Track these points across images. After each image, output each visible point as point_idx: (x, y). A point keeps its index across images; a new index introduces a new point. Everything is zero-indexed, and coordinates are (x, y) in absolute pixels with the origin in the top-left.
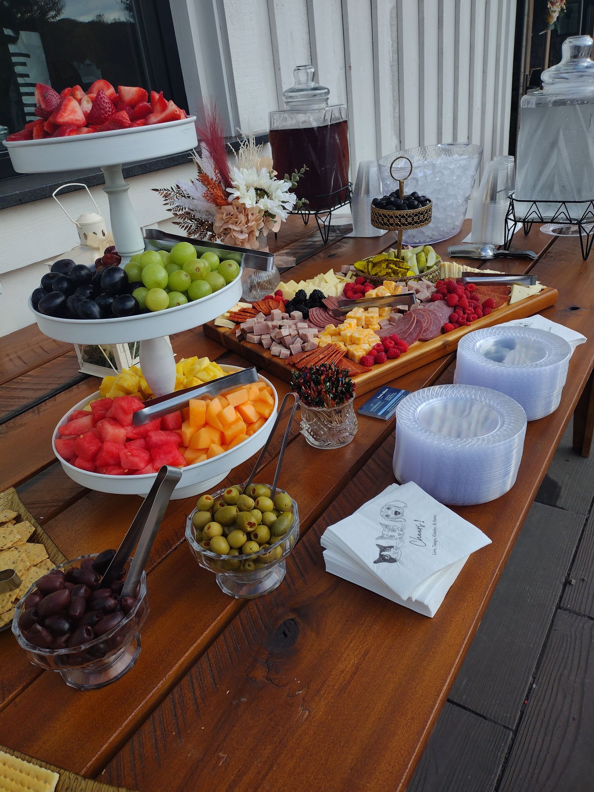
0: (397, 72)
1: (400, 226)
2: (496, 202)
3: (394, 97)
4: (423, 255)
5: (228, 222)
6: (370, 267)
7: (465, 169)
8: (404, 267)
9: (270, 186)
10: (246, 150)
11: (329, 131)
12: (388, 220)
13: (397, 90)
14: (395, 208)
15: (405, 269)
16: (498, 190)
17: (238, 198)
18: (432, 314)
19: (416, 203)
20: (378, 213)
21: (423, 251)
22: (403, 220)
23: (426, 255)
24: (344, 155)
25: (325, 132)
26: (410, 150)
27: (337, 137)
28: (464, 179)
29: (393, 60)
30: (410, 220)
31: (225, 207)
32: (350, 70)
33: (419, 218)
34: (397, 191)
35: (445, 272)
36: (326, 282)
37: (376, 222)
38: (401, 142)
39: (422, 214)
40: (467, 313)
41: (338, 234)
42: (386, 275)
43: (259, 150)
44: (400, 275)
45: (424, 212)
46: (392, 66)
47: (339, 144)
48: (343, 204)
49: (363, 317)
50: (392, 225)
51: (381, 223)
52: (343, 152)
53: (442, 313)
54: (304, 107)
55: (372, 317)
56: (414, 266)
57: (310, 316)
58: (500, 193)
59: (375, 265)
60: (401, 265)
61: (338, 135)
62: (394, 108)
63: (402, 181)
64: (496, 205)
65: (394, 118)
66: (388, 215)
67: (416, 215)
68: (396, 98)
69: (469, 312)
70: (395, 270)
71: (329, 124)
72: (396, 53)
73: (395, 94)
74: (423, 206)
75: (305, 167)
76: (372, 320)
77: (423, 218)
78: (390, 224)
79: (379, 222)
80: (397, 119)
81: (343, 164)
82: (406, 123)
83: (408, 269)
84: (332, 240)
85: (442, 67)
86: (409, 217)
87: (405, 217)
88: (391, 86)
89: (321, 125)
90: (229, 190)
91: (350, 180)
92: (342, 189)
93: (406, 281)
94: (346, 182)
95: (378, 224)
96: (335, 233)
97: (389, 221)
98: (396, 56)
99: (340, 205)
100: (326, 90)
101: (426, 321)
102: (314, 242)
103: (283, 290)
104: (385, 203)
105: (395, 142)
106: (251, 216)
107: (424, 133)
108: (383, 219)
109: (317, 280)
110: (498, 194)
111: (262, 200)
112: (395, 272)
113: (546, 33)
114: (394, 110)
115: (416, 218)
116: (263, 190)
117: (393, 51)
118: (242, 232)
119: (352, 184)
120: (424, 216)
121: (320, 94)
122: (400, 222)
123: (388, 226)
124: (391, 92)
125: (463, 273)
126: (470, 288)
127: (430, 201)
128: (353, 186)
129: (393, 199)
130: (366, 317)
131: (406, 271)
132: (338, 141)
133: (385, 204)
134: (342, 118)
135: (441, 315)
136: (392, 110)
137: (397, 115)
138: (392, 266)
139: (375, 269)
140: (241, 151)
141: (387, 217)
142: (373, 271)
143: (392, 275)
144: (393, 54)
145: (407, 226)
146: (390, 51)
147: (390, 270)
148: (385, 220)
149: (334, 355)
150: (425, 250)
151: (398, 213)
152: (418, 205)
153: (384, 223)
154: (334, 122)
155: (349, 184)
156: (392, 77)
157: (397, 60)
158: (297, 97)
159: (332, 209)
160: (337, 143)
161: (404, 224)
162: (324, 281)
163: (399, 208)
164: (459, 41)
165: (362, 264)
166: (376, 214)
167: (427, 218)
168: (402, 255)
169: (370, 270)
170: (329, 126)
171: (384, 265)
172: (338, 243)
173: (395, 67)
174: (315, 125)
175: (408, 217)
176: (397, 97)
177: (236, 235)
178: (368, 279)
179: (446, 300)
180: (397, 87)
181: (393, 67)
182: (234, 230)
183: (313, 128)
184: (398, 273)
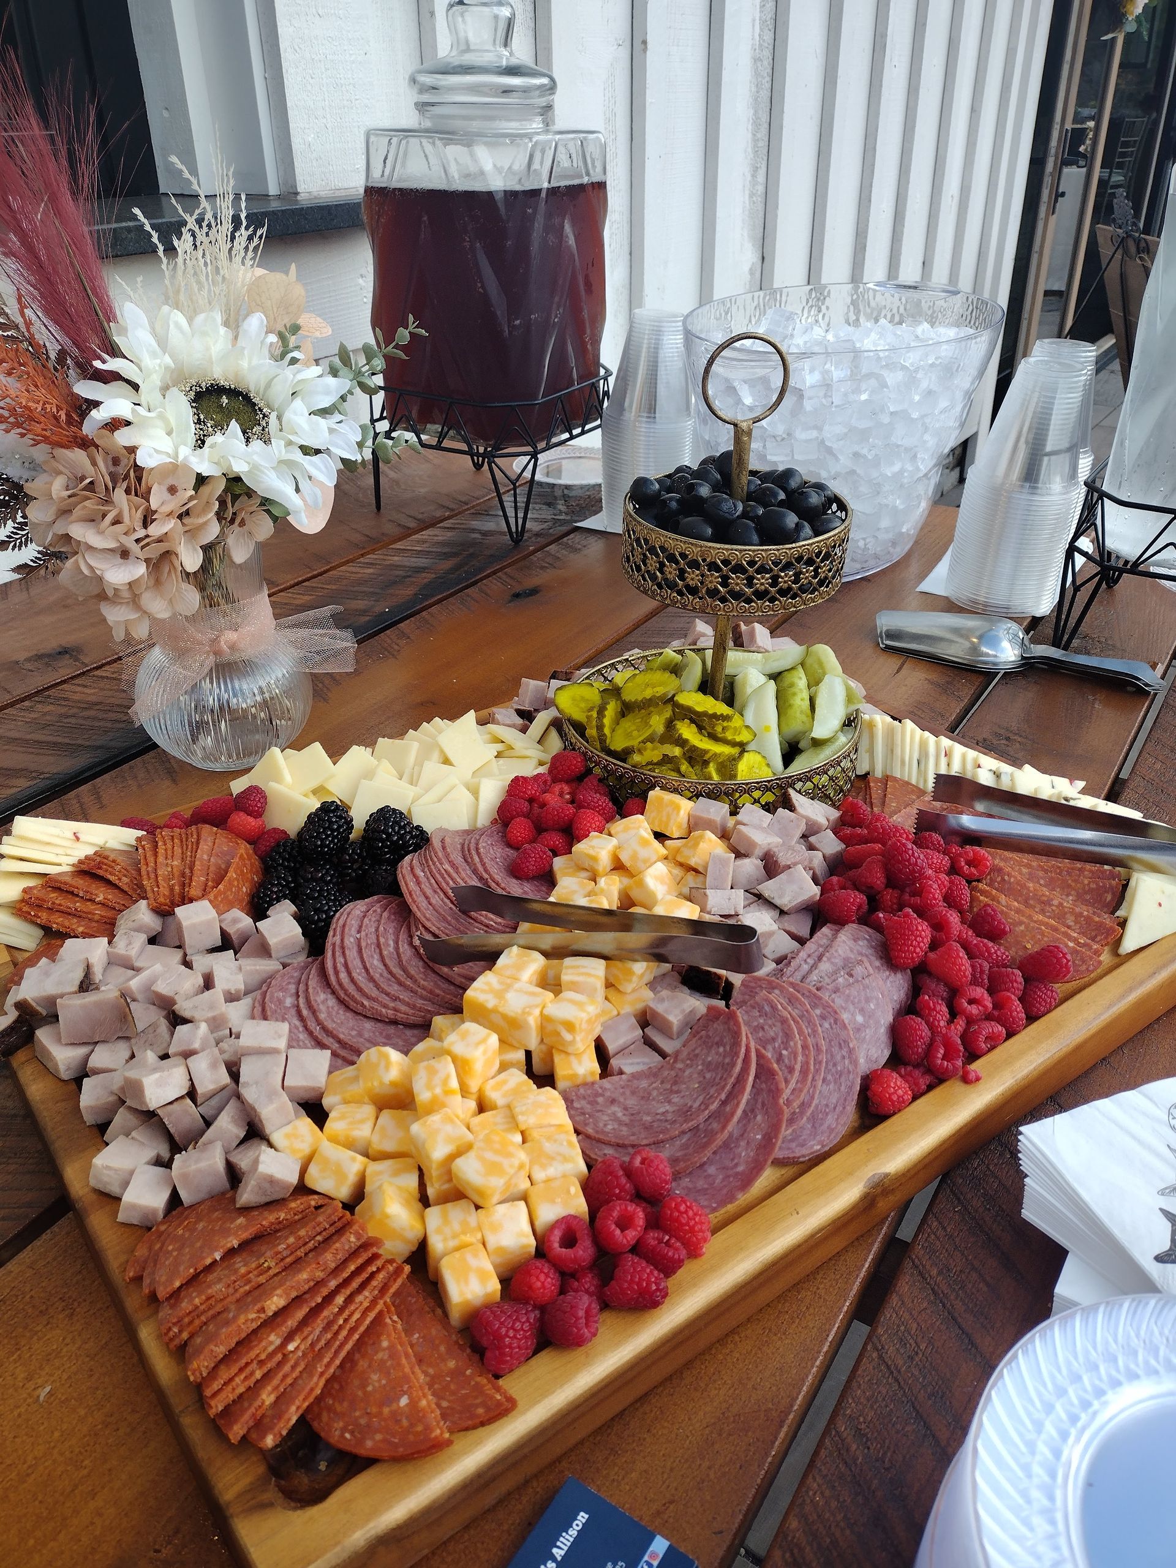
0: (768, 79)
1: (723, 600)
2: (1036, 488)
3: (755, 140)
4: (800, 681)
5: (70, 511)
6: (607, 721)
7: (949, 370)
8: (729, 736)
9: (268, 385)
10: (206, 240)
11: (542, 205)
12: (682, 574)
13: (766, 126)
14: (709, 531)
15: (733, 744)
16: (1048, 449)
17: (115, 424)
18: (823, 1017)
19: (792, 519)
20: (646, 540)
21: (802, 664)
22: (737, 582)
23: (814, 682)
24: (588, 285)
25: (530, 211)
26: (785, 290)
27: (568, 228)
28: (943, 403)
29: (760, 45)
30: (762, 581)
31: (66, 452)
32: (645, 50)
33: (797, 575)
34: (727, 455)
35: (871, 751)
36: (446, 761)
37: (639, 569)
38: (764, 259)
39: (810, 562)
40: (963, 1012)
41: (561, 512)
42: (660, 763)
43: (251, 248)
44: (712, 769)
45: (820, 552)
46: (756, 60)
47: (576, 252)
48: (579, 430)
49: (533, 1021)
50: (693, 591)
51: (653, 578)
52: (587, 277)
53: (862, 1011)
54: (475, 123)
55: (570, 1026)
56: (767, 729)
57: (329, 954)
58: (1053, 458)
59: (627, 709)
60: (719, 729)
61: (574, 225)
62: (755, 170)
63: (744, 426)
64: (1036, 498)
65: (752, 195)
66: (683, 556)
67: (788, 566)
68: (760, 144)
69: (974, 1010)
70: (694, 749)
71: (546, 185)
72: (771, 27)
73: (759, 135)
74: (816, 535)
75: (411, 328)
76: (568, 1037)
77: (815, 577)
78: (687, 587)
79: (648, 572)
80: (760, 200)
81: (585, 314)
82: (781, 212)
83: (742, 747)
84: (537, 535)
85: (881, 81)
86: (762, 570)
87: (744, 571)
88: (752, 112)
89: (518, 188)
90: (86, 389)
91: (603, 360)
92: (576, 387)
93: (732, 795)
94: (591, 365)
95: (644, 579)
96: (551, 511)
97: (682, 578)
98: (768, 36)
99: (566, 435)
100: (545, 81)
101: (798, 1067)
102: (485, 534)
103: (272, 788)
104: (678, 501)
105: (749, 256)
106: (167, 496)
107: (822, 243)
108: (662, 565)
109: (415, 745)
110: (1046, 459)
111: (218, 438)
112: (695, 757)
113: (1114, 40)
114: (754, 176)
115: (786, 578)
116: (240, 393)
117: (763, 22)
118: (125, 554)
119: (608, 373)
120: (816, 570)
121: (526, 90)
122: (725, 584)
123: (680, 593)
124: (750, 127)
125: (939, 778)
126: (969, 863)
127: (842, 507)
128: (612, 380)
129: (705, 491)
130: (546, 1022)
131: (735, 751)
132: (572, 241)
133: (674, 505)
134: (588, 174)
135: (860, 1019)
136: (749, 178)
137: (761, 189)
138: (687, 731)
139: (627, 724)
140: (183, 244)
141: (677, 563)
142: (620, 731)
143: (684, 767)
144: (761, 29)
145: (748, 601)
146: (754, 20)
147: (677, 751)
148: (671, 571)
149: (340, 1300)
150: (809, 661)
151: (720, 551)
152: (798, 527)
153: (666, 579)
154: (563, 183)
155: (602, 372)
156: (754, 89)
157: (771, 47)
158: (452, 89)
159: (542, 445)
160: (569, 247)
161: (737, 596)
162: (436, 755)
163: (725, 532)
164: (925, 24)
165: (583, 699)
166: (638, 540)
167: (826, 578)
168: (729, 670)
169: (607, 731)
170: (543, 194)
171: (657, 723)
172: (552, 548)
173: (766, 63)
174: (497, 183)
175: (758, 572)
176: (763, 144)
177: (98, 564)
178: (597, 764)
179: (877, 927)
180: (765, 118)
181: (759, 64)
182: (90, 548)
183: (490, 194)
184: (706, 763)
